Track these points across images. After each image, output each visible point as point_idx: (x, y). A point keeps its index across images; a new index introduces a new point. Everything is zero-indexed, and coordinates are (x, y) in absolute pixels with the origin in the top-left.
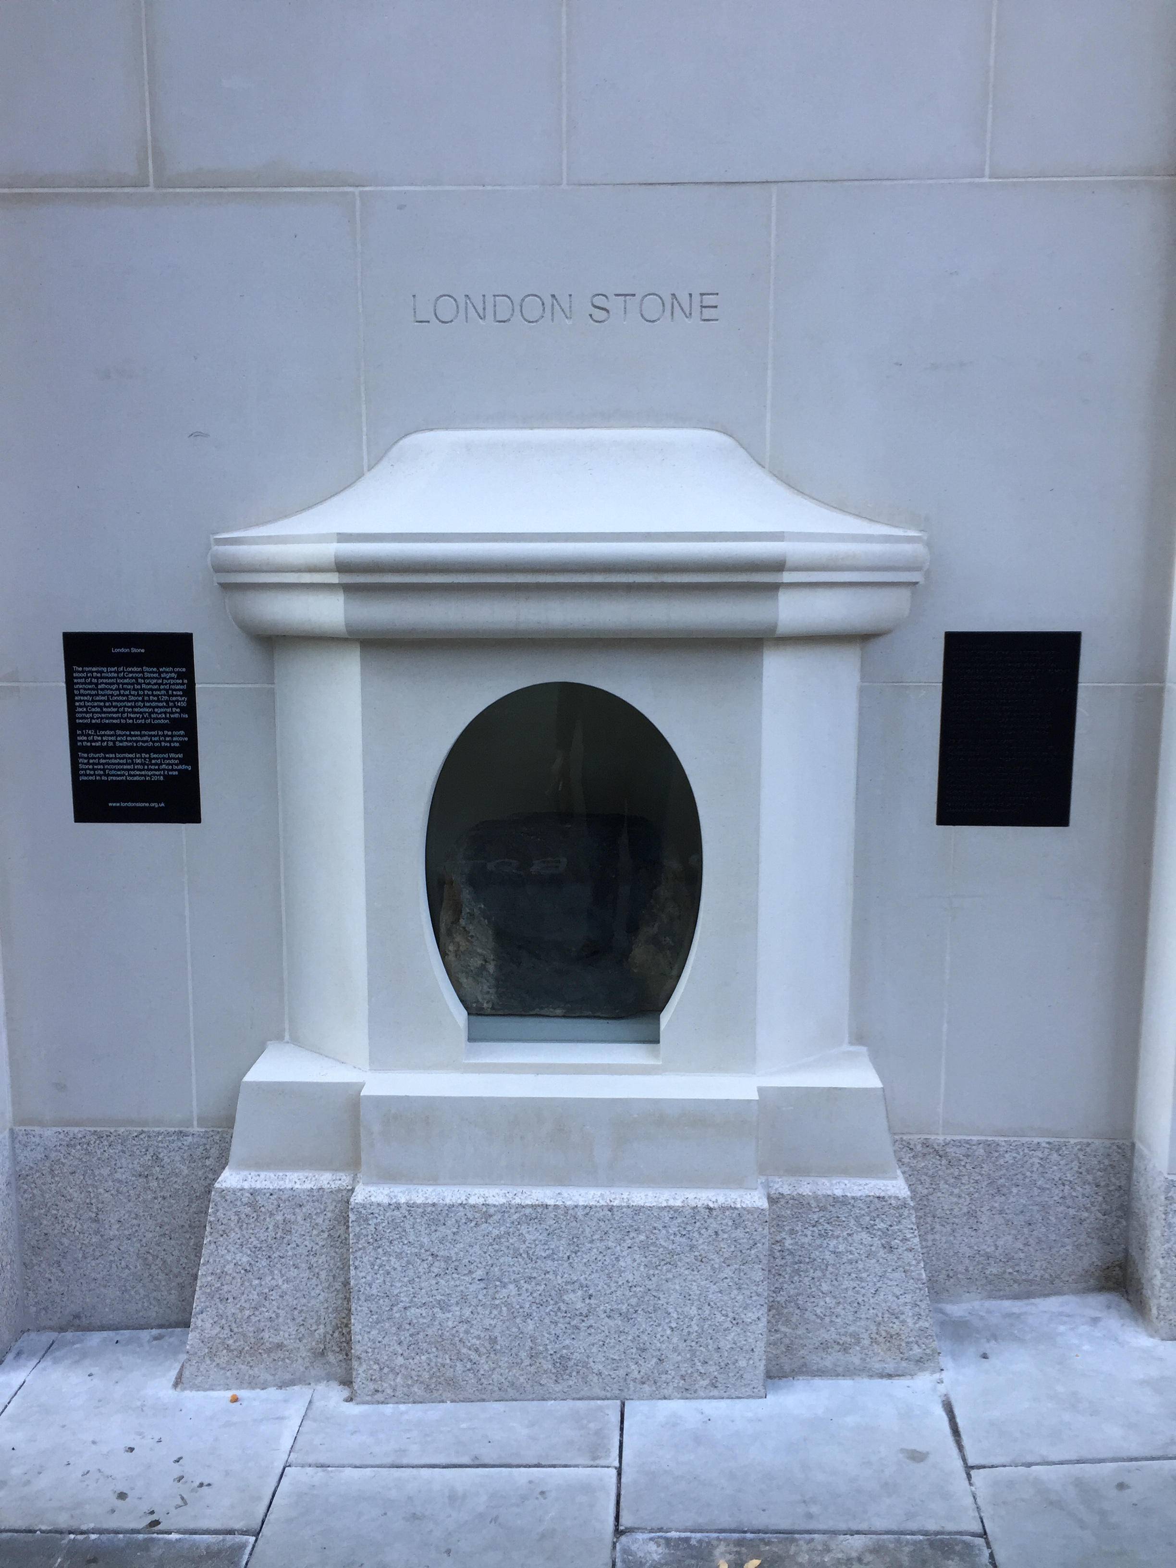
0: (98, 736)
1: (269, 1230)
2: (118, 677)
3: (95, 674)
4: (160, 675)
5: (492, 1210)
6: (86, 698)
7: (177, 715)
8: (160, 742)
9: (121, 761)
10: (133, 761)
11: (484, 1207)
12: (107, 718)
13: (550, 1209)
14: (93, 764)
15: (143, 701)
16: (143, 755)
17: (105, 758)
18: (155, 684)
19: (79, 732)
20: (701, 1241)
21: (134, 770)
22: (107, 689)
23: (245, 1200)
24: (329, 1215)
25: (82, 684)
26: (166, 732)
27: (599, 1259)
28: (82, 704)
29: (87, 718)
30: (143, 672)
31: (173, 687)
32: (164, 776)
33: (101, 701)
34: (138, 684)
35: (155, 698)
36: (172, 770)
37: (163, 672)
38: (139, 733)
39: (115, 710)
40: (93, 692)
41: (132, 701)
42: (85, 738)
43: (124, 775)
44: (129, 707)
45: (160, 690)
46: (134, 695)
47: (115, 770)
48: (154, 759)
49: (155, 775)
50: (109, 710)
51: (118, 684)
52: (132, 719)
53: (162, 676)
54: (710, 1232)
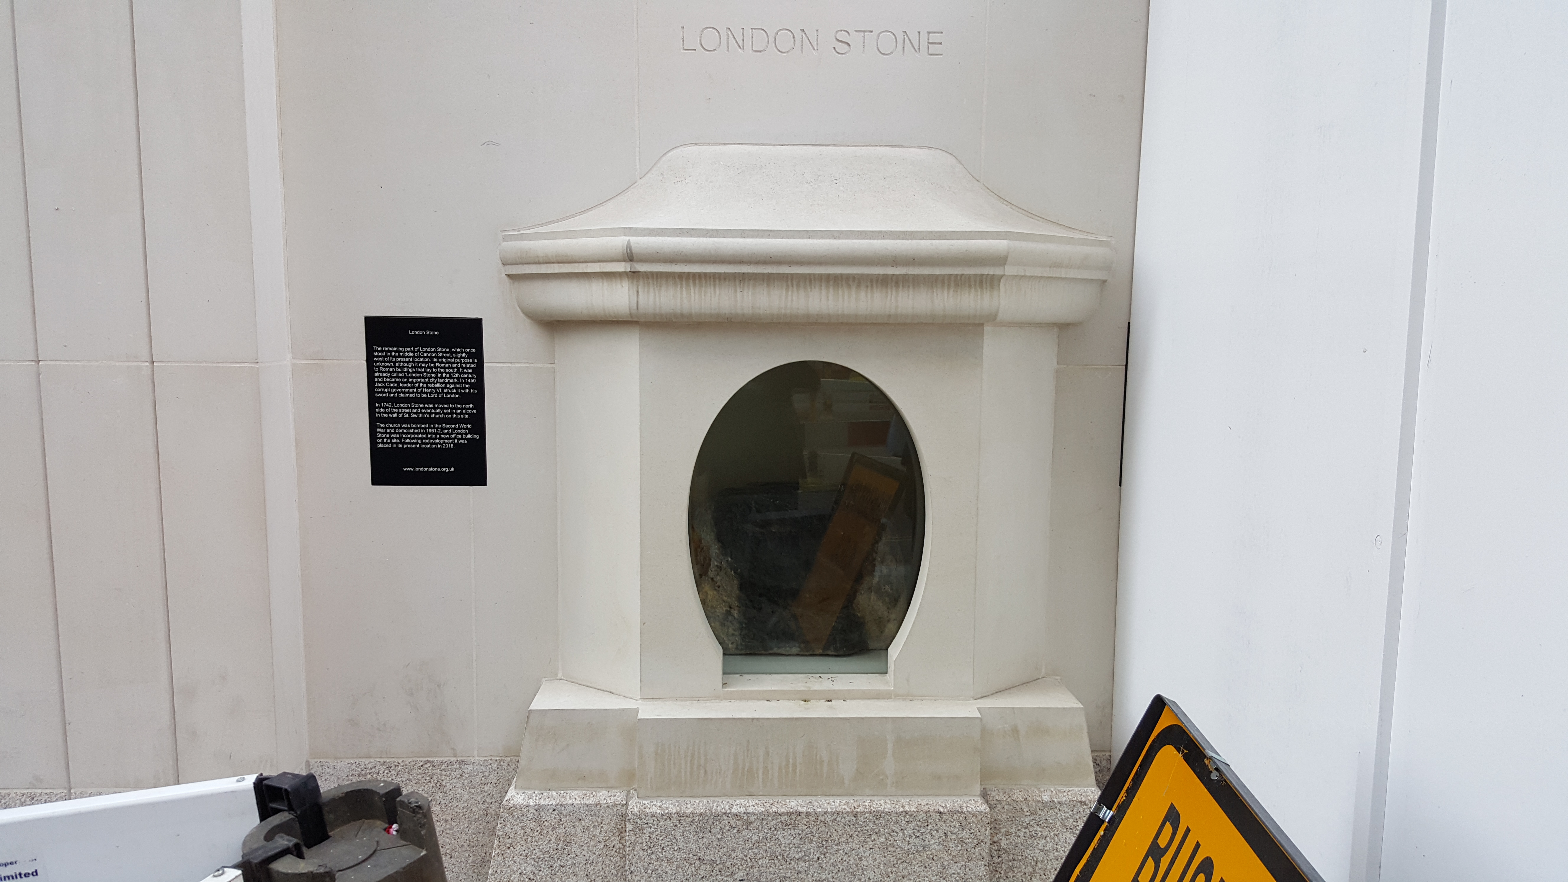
0: (395, 408)
1: (551, 842)
2: (414, 356)
3: (393, 354)
4: (452, 355)
5: (752, 818)
6: (384, 375)
7: (467, 391)
8: (451, 414)
9: (416, 431)
10: (426, 431)
11: (745, 815)
12: (403, 393)
13: (803, 815)
14: (390, 433)
15: (436, 378)
16: (436, 425)
17: (401, 428)
18: (448, 363)
19: (377, 405)
20: (933, 841)
21: (427, 438)
22: (404, 367)
23: (530, 816)
24: (605, 827)
25: (381, 362)
26: (457, 406)
27: (844, 859)
28: (381, 380)
29: (385, 393)
30: (437, 352)
31: (464, 365)
32: (454, 444)
33: (398, 377)
34: (432, 362)
35: (448, 376)
36: (462, 439)
37: (455, 352)
38: (432, 406)
39: (410, 385)
40: (391, 370)
41: (426, 378)
42: (383, 410)
43: (417, 443)
44: (423, 383)
45: (452, 368)
46: (428, 373)
47: (410, 438)
48: (446, 429)
49: (446, 443)
50: (405, 385)
51: (414, 362)
52: (426, 393)
53: (454, 355)
54: (941, 833)
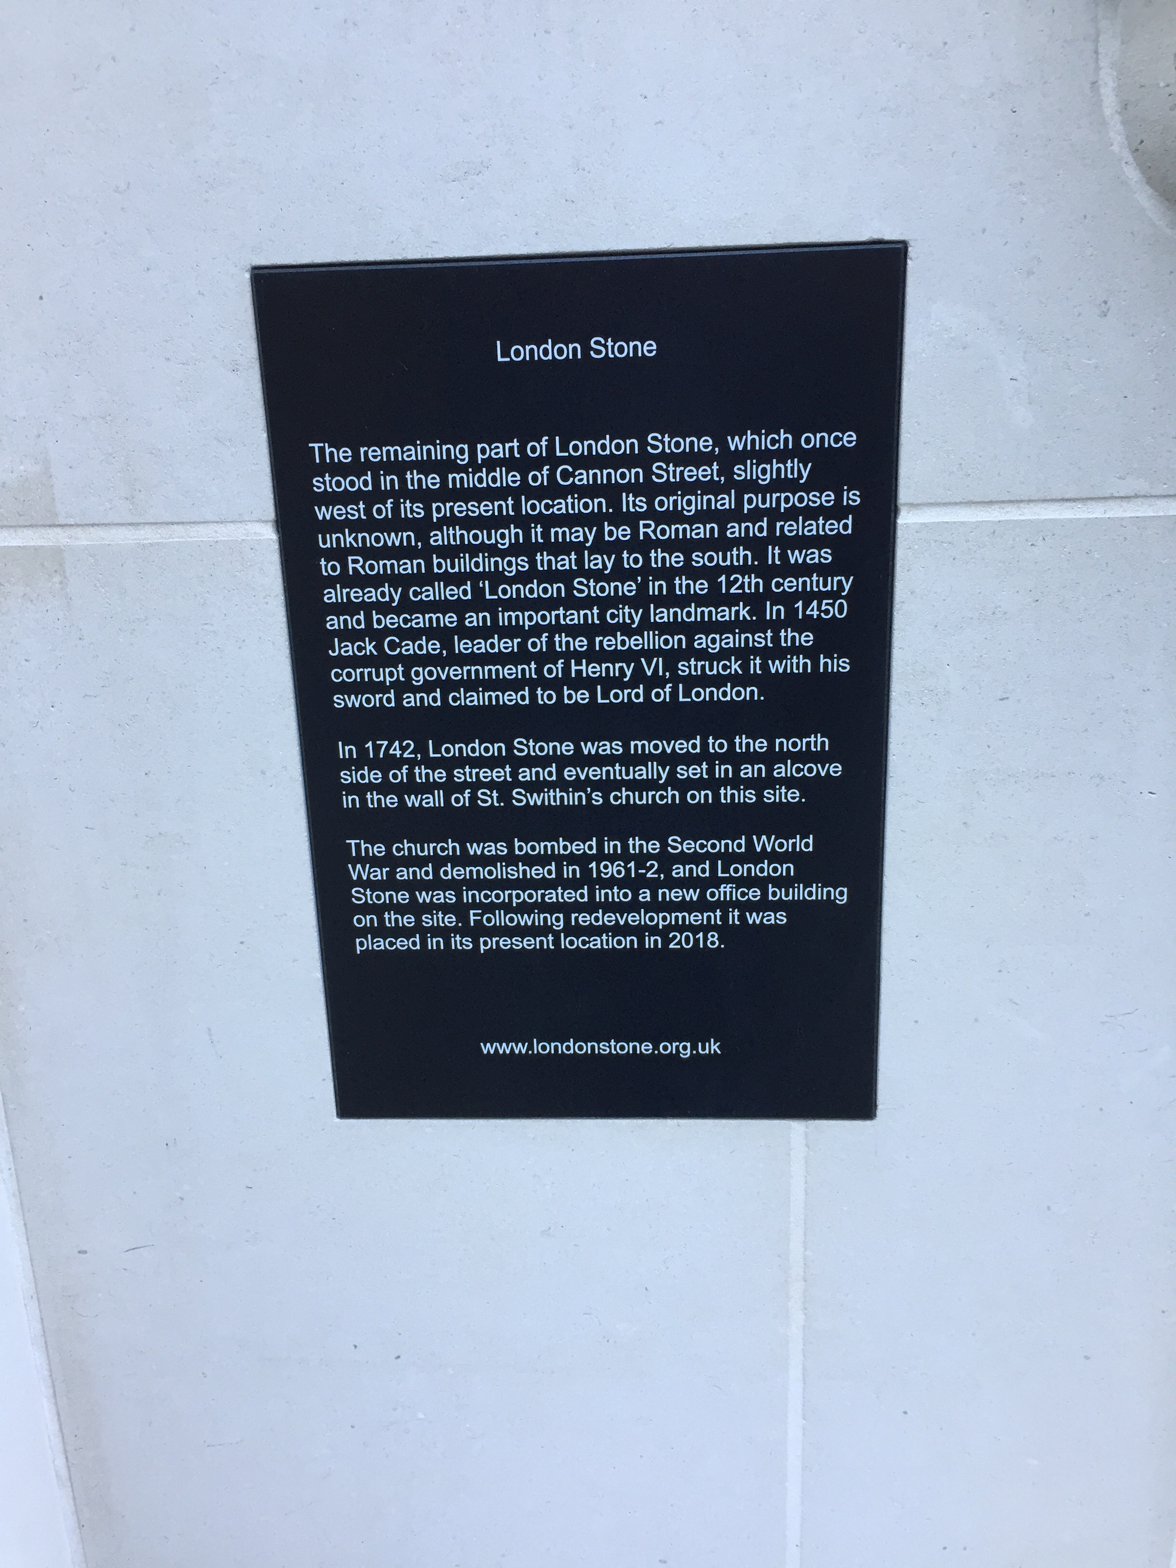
0: (433, 764)
2: (525, 490)
3: (413, 478)
4: (726, 470)
6: (372, 595)
7: (798, 664)
8: (713, 784)
9: (536, 872)
10: (586, 871)
12: (471, 685)
14: (413, 886)
15: (641, 600)
16: (635, 844)
17: (464, 860)
19: (345, 750)
21: (591, 907)
22: (474, 551)
25: (356, 526)
26: (741, 742)
28: (358, 621)
29: (382, 688)
30: (644, 460)
31: (790, 528)
32: (724, 930)
33: (442, 606)
34: (619, 518)
35: (701, 587)
36: (763, 905)
37: (741, 457)
38: (617, 748)
39: (511, 645)
40: (408, 567)
41: (588, 603)
42: (375, 776)
43: (545, 930)
44: (573, 631)
45: (723, 544)
46: (598, 575)
47: (507, 907)
48: (684, 858)
49: (681, 929)
50: (481, 646)
51: (524, 522)
52: (588, 683)
53: (740, 473)
